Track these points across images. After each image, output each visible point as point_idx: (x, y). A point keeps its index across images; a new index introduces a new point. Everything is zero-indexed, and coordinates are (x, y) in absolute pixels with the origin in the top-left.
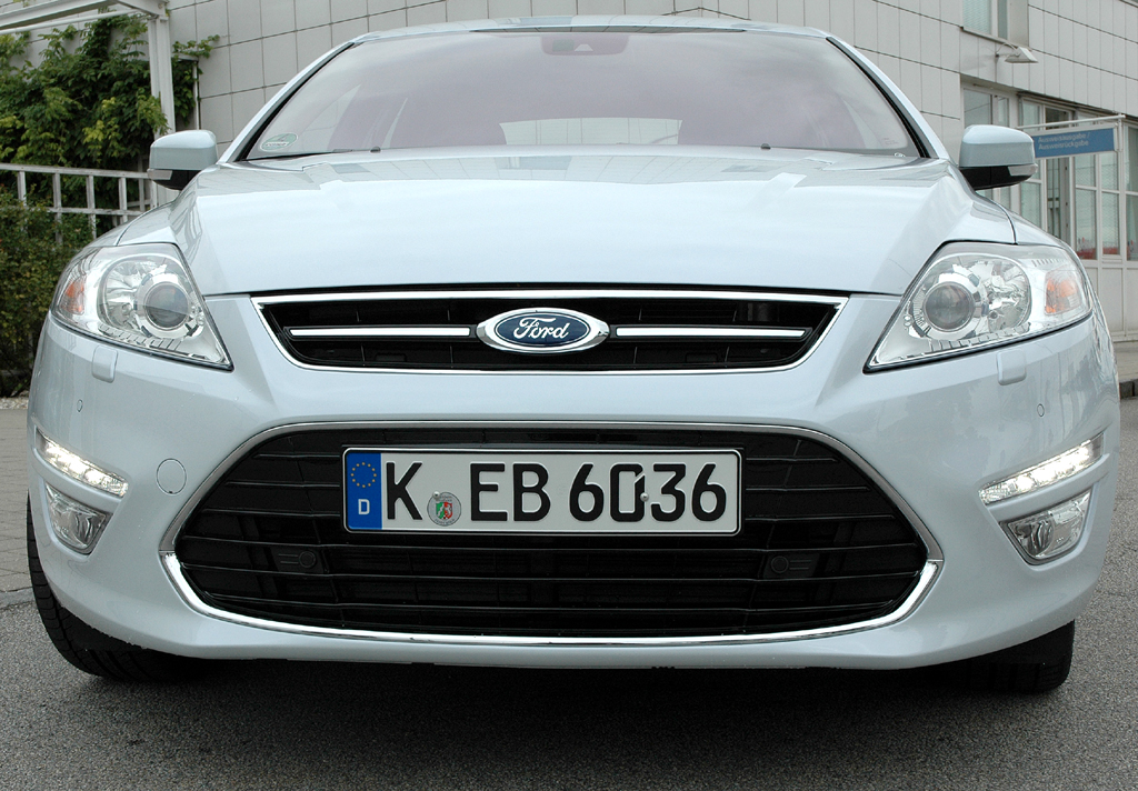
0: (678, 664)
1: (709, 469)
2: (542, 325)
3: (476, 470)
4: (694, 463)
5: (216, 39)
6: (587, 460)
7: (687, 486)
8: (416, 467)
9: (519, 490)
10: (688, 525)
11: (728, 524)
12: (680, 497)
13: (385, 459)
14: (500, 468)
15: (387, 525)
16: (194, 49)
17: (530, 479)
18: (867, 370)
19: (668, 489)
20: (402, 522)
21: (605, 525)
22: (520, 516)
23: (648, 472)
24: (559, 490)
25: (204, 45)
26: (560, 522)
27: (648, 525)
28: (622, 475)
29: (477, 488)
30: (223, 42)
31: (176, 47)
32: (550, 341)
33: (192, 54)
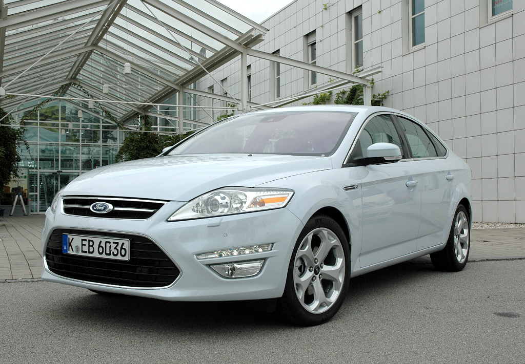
0: (123, 293)
1: (123, 244)
2: (100, 206)
3: (83, 240)
4: (120, 242)
5: (388, 92)
6: (101, 240)
7: (119, 248)
8: (73, 238)
9: (89, 246)
10: (119, 258)
11: (127, 258)
12: (118, 250)
13: (68, 236)
14: (86, 240)
15: (68, 252)
16: (381, 97)
17: (91, 244)
18: (168, 221)
19: (115, 248)
20: (70, 252)
21: (104, 256)
22: (90, 252)
23: (112, 244)
24: (96, 246)
25: (384, 95)
26: (96, 255)
27: (112, 257)
28: (107, 244)
29: (83, 245)
30: (390, 93)
31: (374, 96)
32: (100, 210)
33: (379, 98)
